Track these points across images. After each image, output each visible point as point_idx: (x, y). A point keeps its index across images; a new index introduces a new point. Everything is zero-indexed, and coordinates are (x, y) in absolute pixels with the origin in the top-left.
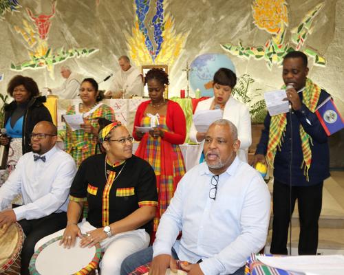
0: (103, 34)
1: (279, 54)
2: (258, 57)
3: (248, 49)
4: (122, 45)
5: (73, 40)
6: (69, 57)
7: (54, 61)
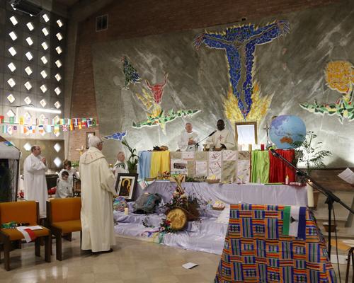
0: (204, 99)
1: (349, 110)
2: (331, 113)
3: (322, 106)
4: (219, 106)
5: (181, 103)
6: (177, 117)
7: (166, 120)
